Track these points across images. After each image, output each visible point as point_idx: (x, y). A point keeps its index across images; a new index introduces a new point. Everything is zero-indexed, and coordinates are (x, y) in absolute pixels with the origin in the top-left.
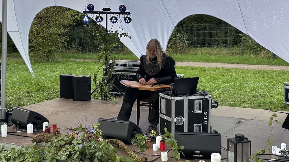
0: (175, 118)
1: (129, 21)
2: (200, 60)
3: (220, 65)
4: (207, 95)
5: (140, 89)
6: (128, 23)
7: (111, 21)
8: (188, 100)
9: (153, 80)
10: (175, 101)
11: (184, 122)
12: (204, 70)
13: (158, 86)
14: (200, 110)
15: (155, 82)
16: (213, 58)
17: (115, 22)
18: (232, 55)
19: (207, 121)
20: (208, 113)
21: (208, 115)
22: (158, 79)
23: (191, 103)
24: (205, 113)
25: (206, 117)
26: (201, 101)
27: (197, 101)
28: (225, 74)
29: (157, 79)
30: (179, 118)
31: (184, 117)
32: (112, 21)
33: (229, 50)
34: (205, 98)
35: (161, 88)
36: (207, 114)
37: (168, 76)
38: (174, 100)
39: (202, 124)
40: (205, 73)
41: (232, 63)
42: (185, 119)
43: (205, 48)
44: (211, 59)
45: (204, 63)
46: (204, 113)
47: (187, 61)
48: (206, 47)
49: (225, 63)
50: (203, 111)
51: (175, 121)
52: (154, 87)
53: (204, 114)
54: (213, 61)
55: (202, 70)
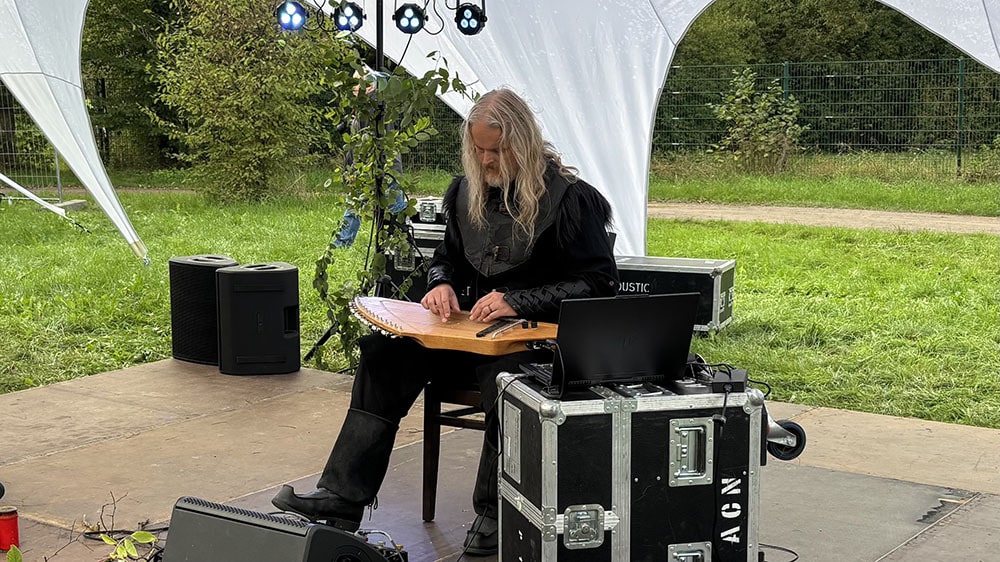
0: (561, 510)
1: (474, 23)
2: (843, 201)
3: (917, 221)
4: (739, 387)
5: (428, 346)
6: (469, 31)
7: (398, 25)
8: (633, 414)
9: (493, 301)
10: (560, 420)
11: (608, 534)
12: (846, 241)
13: (516, 333)
14: (700, 466)
15: (508, 311)
16: (895, 191)
17: (416, 30)
18: (972, 180)
19: (737, 529)
20: (744, 486)
21: (743, 499)
22: (521, 297)
23: (651, 432)
24: (730, 486)
25: (736, 506)
26: (709, 422)
27: (681, 421)
28: (929, 258)
29: (516, 296)
30: (584, 512)
31: (608, 507)
32: (404, 22)
33: (959, 161)
34: (731, 403)
35: (530, 342)
36: (737, 491)
37: (574, 280)
38: (551, 415)
39: (709, 544)
40: (847, 252)
41: (968, 213)
42: (616, 519)
43: (864, 152)
44: (885, 197)
45: (857, 211)
46: (726, 485)
47: (793, 205)
48: (868, 148)
49: (941, 212)
50: (717, 476)
51: (560, 530)
52: (492, 337)
53: (724, 491)
54: (893, 204)
55: (838, 239)
